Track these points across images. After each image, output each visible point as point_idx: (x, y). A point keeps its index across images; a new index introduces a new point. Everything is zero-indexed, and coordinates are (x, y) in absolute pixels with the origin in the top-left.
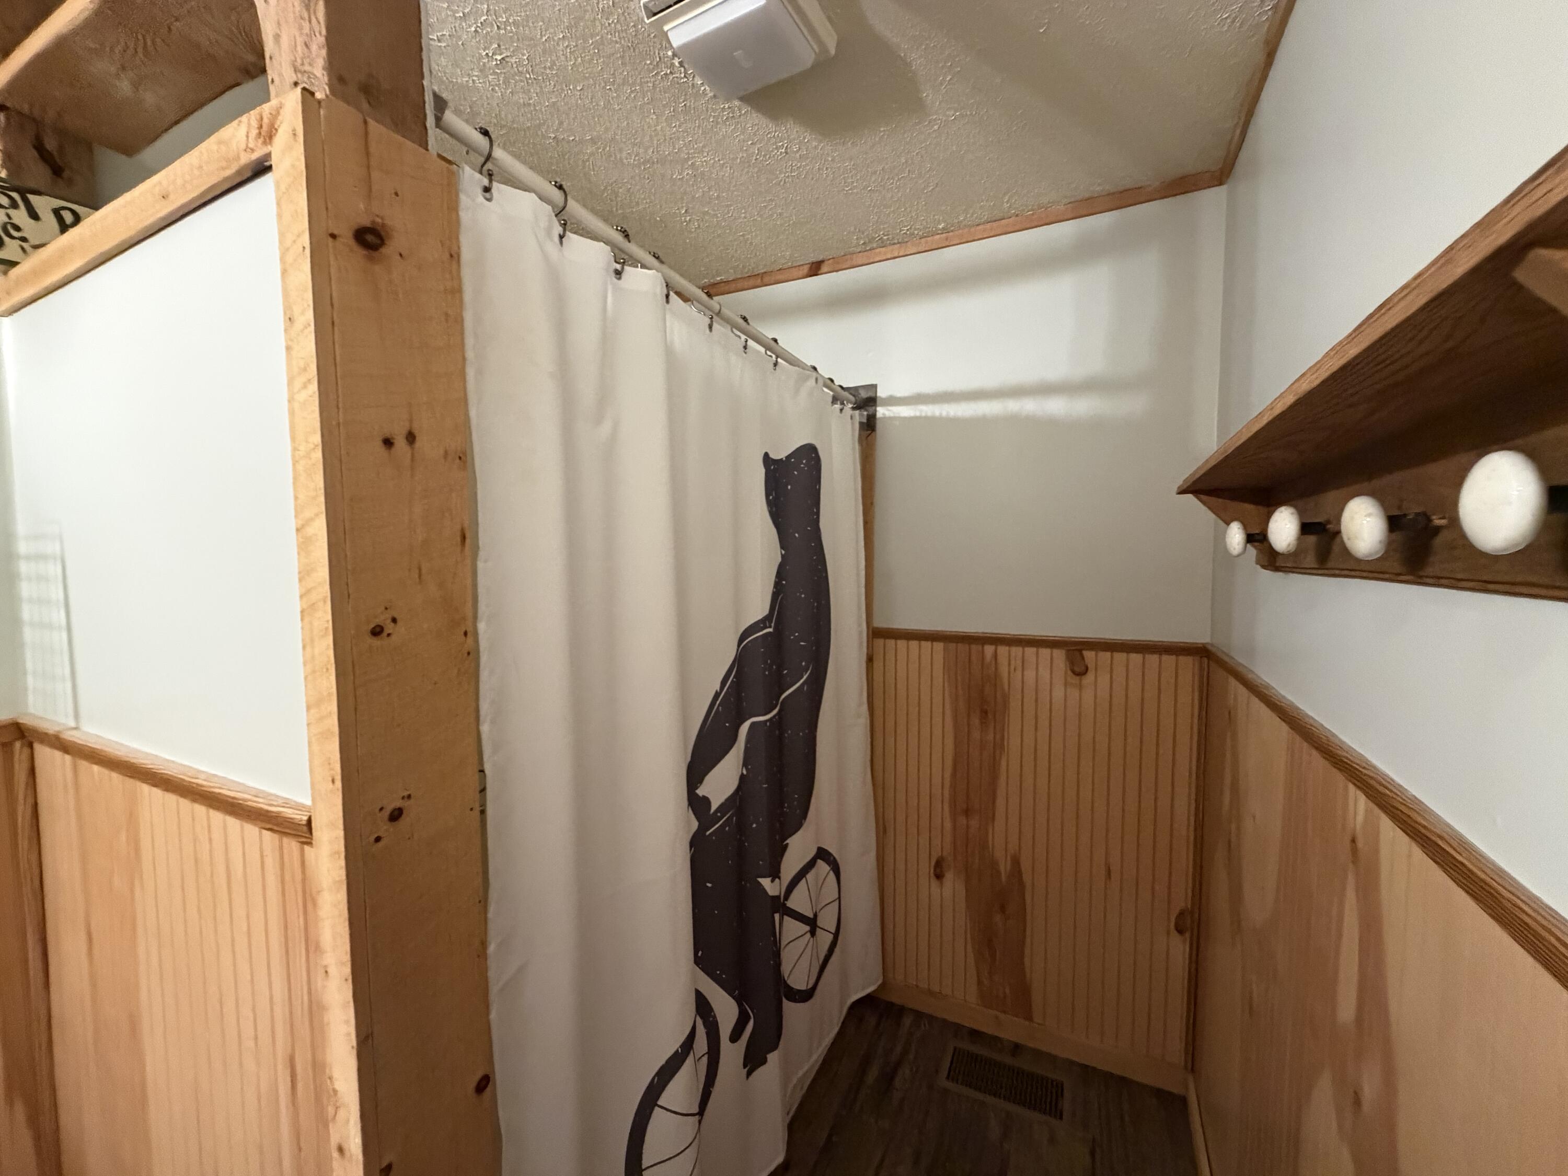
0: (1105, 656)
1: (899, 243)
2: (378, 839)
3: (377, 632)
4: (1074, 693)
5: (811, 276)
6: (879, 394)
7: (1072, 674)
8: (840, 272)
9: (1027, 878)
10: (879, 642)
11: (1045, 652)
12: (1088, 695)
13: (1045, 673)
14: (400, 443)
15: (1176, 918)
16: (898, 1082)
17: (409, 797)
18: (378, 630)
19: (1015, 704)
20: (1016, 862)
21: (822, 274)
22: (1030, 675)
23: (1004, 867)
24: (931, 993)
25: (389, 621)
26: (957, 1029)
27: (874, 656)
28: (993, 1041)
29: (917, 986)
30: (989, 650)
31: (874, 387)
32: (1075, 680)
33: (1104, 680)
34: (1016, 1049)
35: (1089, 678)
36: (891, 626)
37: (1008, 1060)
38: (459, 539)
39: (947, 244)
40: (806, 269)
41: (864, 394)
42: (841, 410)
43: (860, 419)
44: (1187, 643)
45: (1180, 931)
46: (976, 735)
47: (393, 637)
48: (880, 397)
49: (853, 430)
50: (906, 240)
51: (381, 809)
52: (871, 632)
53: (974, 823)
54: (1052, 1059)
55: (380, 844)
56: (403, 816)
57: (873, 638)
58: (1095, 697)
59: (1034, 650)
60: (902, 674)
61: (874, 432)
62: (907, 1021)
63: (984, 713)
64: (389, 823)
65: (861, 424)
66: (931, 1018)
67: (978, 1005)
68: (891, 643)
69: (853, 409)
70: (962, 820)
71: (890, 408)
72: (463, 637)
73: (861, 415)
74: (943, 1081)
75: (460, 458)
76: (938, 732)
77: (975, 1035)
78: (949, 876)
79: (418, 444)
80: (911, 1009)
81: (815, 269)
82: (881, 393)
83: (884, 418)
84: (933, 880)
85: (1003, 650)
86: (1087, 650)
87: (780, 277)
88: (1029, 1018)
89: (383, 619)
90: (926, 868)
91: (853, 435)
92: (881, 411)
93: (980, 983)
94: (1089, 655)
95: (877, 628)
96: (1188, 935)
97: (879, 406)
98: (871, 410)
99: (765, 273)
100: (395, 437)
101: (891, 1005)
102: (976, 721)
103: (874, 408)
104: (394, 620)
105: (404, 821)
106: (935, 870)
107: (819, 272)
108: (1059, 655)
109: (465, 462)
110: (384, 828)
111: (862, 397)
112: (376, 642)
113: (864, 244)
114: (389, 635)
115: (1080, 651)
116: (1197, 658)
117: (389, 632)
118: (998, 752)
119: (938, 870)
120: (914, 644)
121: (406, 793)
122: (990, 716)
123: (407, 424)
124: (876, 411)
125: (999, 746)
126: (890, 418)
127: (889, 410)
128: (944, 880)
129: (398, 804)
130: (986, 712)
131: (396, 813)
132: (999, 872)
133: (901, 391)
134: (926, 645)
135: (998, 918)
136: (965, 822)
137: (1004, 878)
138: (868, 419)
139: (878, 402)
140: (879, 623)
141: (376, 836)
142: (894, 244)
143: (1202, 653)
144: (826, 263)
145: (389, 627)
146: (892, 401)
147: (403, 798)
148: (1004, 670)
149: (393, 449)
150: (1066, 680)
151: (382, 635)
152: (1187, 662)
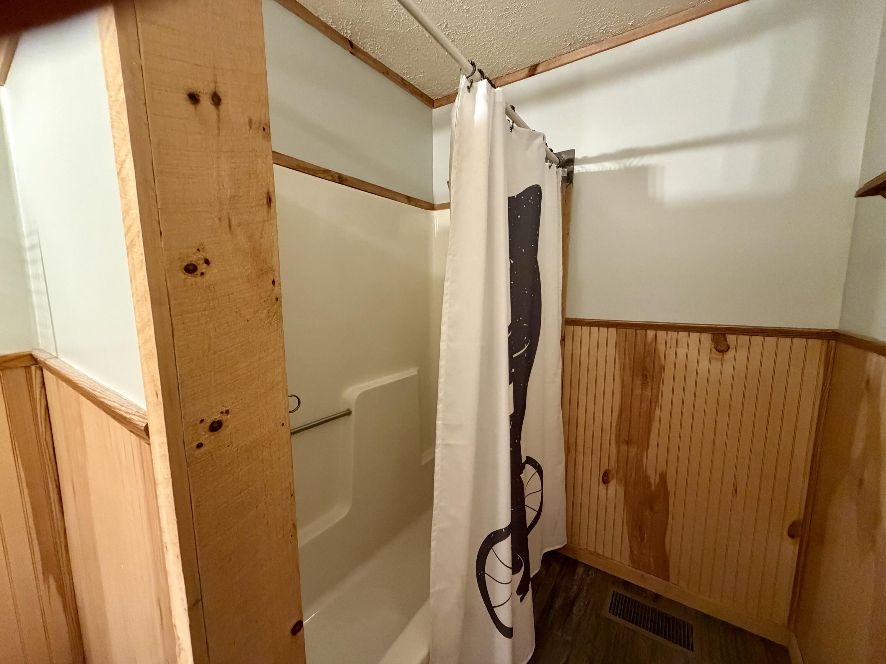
0: (744, 339)
1: (595, 42)
2: (200, 446)
3: (191, 269)
4: (716, 365)
5: (530, 76)
6: (575, 157)
7: (715, 351)
8: (551, 71)
9: (670, 486)
10: (570, 328)
11: (695, 336)
12: (728, 368)
13: (693, 352)
14: (206, 102)
15: (789, 527)
16: (575, 610)
17: (227, 412)
18: (191, 268)
19: (668, 372)
20: (663, 478)
21: (538, 74)
22: (682, 351)
23: (654, 480)
24: (598, 555)
25: (203, 261)
26: (616, 580)
27: (566, 338)
28: (641, 591)
29: (587, 549)
30: (651, 333)
31: (573, 151)
32: (718, 356)
33: (742, 355)
34: (657, 597)
35: (730, 354)
36: (579, 318)
37: (651, 604)
38: (265, 201)
39: (635, 38)
40: (526, 71)
41: (565, 157)
42: (550, 167)
43: (562, 174)
44: (818, 329)
45: (791, 536)
46: (637, 392)
47: (207, 277)
48: (577, 158)
49: (558, 182)
50: (602, 39)
51: (202, 421)
52: (564, 320)
53: (633, 450)
54: (685, 608)
55: (203, 449)
56: (222, 428)
57: (565, 325)
58: (734, 369)
59: (686, 334)
60: (585, 348)
61: (571, 184)
62: (580, 571)
63: (645, 377)
64: (210, 433)
65: (563, 177)
66: (597, 571)
67: (629, 566)
68: (578, 328)
69: (558, 167)
70: (624, 447)
71: (583, 166)
72: (272, 285)
73: (563, 171)
74: (606, 613)
75: (264, 129)
76: (609, 389)
77: (626, 584)
78: (613, 484)
79: (222, 107)
80: (582, 563)
81: (533, 71)
82: (578, 156)
83: (579, 173)
84: (601, 484)
85: (661, 334)
86: (730, 334)
87: (508, 79)
88: (667, 579)
89: (194, 258)
90: (596, 477)
91: (558, 187)
92: (577, 169)
93: (632, 552)
94: (731, 338)
95: (568, 318)
96: (798, 540)
97: (576, 165)
98: (570, 168)
99: (497, 78)
100: (201, 95)
101: (569, 558)
102: (638, 382)
103: (572, 166)
104: (207, 262)
105: (224, 432)
106: (603, 478)
107: (537, 72)
108: (706, 338)
109: (269, 134)
110: (205, 437)
111: (564, 159)
112: (190, 279)
113: (570, 45)
114: (202, 274)
115: (724, 334)
116: (825, 342)
117: (203, 271)
118: (653, 405)
119: (605, 478)
120: (595, 329)
121: (224, 410)
122: (649, 379)
123: (212, 85)
124: (573, 168)
125: (655, 400)
126: (583, 173)
127: (582, 167)
128: (609, 484)
129: (218, 417)
130: (646, 376)
131: (216, 425)
132: (650, 484)
133: (592, 153)
134: (603, 330)
135: (647, 513)
136: (626, 448)
137: (653, 488)
138: (568, 174)
139: (575, 161)
140: (570, 315)
141: (198, 442)
142: (592, 43)
144: (541, 65)
145: (202, 268)
146: (586, 160)
147: (222, 413)
148: (661, 347)
149: (199, 106)
150: (710, 354)
151: (195, 273)
152: (816, 344)
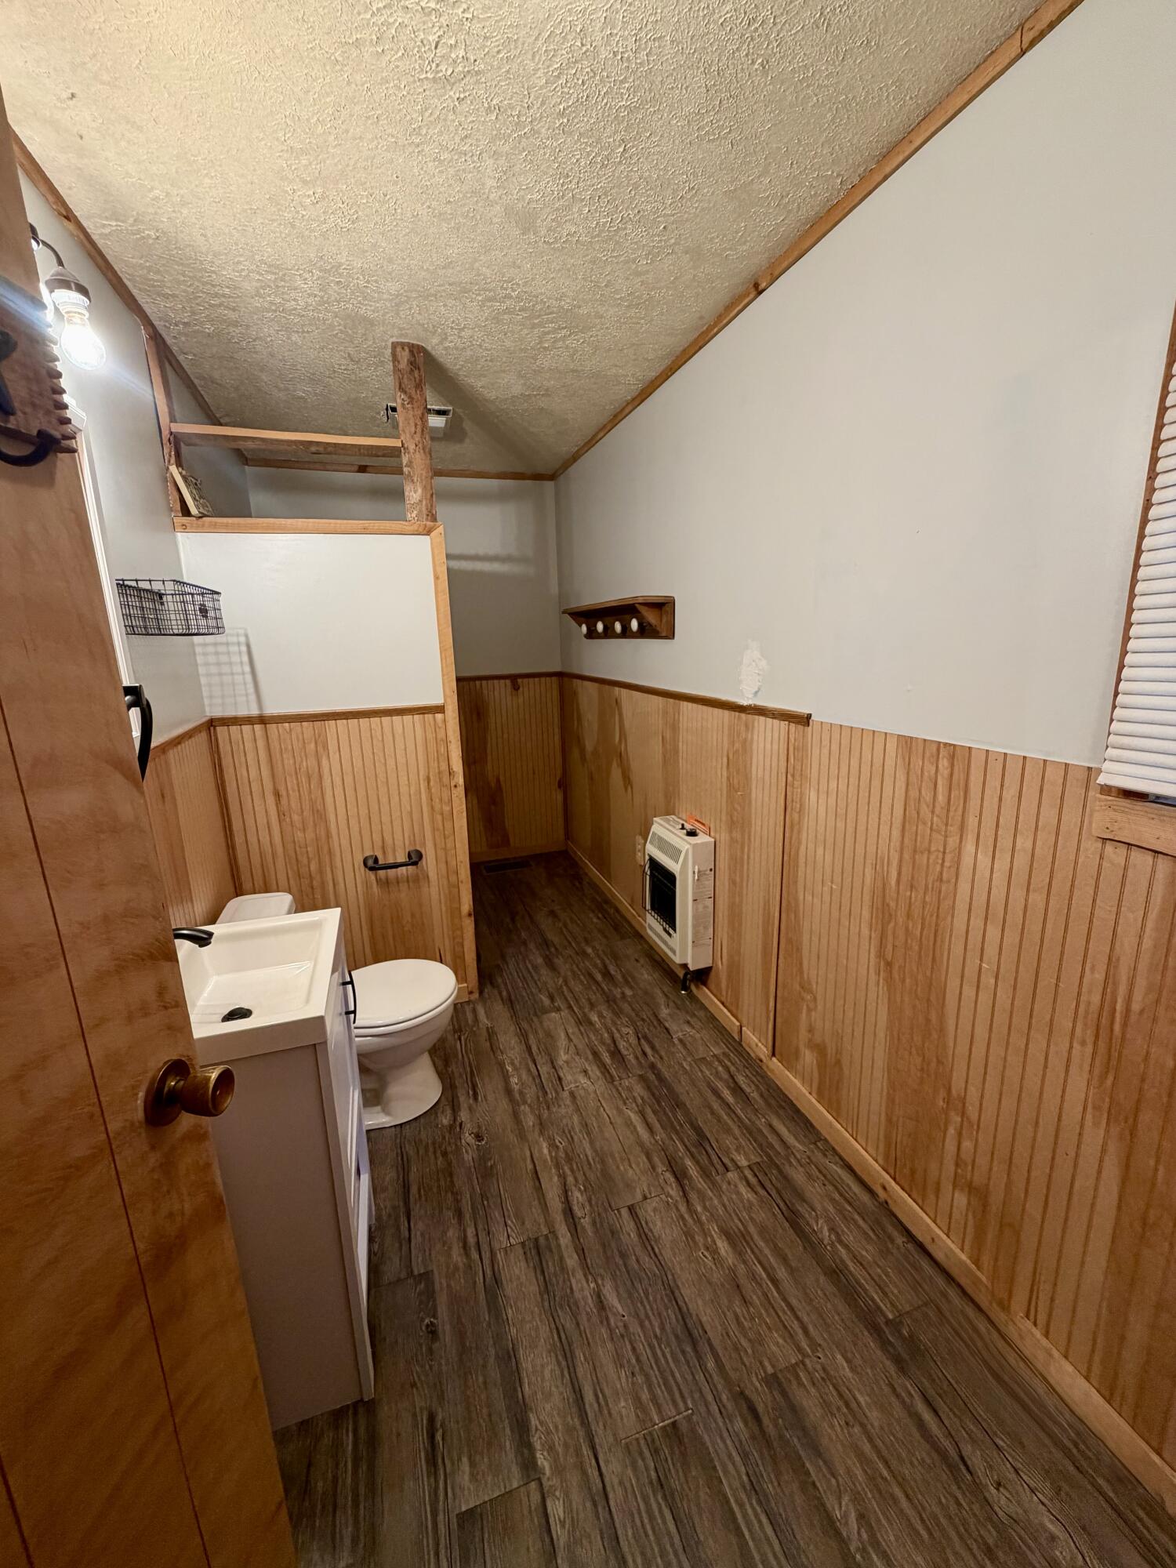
0: (526, 680)
4: (515, 699)
7: (513, 690)
9: (502, 783)
11: (502, 682)
12: (521, 700)
13: (502, 691)
15: (558, 783)
19: (491, 709)
20: (498, 781)
22: (496, 693)
23: (493, 785)
30: (478, 683)
32: (515, 693)
33: (526, 692)
35: (520, 691)
44: (554, 671)
45: (559, 788)
46: (475, 725)
53: (478, 767)
58: (524, 701)
59: (497, 681)
63: (478, 714)
67: (488, 850)
85: (484, 683)
86: (519, 678)
88: (509, 847)
93: (487, 840)
94: (519, 680)
96: (562, 789)
108: (508, 682)
115: (516, 679)
116: (557, 679)
118: (486, 731)
122: (481, 715)
125: (487, 728)
132: (491, 787)
135: (493, 807)
137: (495, 791)
143: (560, 675)
148: (485, 692)
150: (511, 693)
152: (554, 679)
